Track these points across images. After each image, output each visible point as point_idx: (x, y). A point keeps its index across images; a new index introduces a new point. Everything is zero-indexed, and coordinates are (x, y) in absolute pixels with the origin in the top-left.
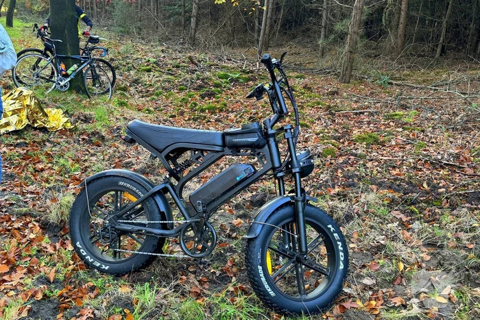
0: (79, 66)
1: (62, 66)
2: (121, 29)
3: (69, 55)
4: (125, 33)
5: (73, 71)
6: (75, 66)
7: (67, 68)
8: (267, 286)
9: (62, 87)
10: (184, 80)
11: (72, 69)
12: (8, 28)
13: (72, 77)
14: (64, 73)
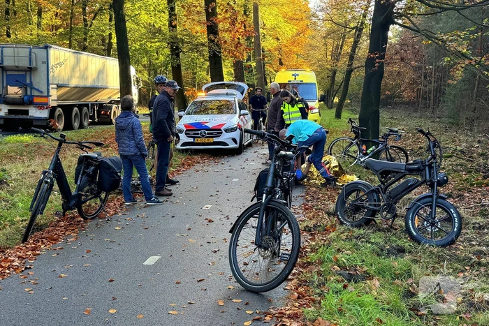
0: (376, 148)
1: (364, 147)
2: (451, 120)
3: (370, 139)
4: (455, 124)
5: (371, 151)
6: (374, 147)
7: (367, 149)
8: (411, 226)
9: (361, 162)
10: (478, 165)
11: (371, 149)
12: (335, 120)
13: (370, 155)
14: (364, 152)
